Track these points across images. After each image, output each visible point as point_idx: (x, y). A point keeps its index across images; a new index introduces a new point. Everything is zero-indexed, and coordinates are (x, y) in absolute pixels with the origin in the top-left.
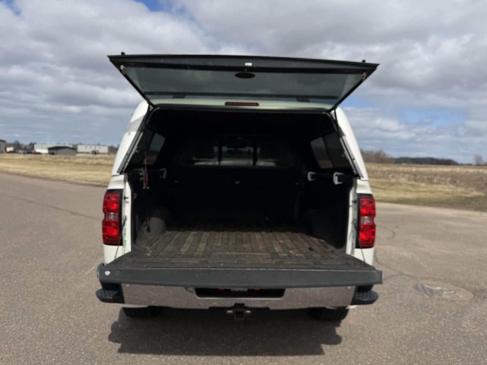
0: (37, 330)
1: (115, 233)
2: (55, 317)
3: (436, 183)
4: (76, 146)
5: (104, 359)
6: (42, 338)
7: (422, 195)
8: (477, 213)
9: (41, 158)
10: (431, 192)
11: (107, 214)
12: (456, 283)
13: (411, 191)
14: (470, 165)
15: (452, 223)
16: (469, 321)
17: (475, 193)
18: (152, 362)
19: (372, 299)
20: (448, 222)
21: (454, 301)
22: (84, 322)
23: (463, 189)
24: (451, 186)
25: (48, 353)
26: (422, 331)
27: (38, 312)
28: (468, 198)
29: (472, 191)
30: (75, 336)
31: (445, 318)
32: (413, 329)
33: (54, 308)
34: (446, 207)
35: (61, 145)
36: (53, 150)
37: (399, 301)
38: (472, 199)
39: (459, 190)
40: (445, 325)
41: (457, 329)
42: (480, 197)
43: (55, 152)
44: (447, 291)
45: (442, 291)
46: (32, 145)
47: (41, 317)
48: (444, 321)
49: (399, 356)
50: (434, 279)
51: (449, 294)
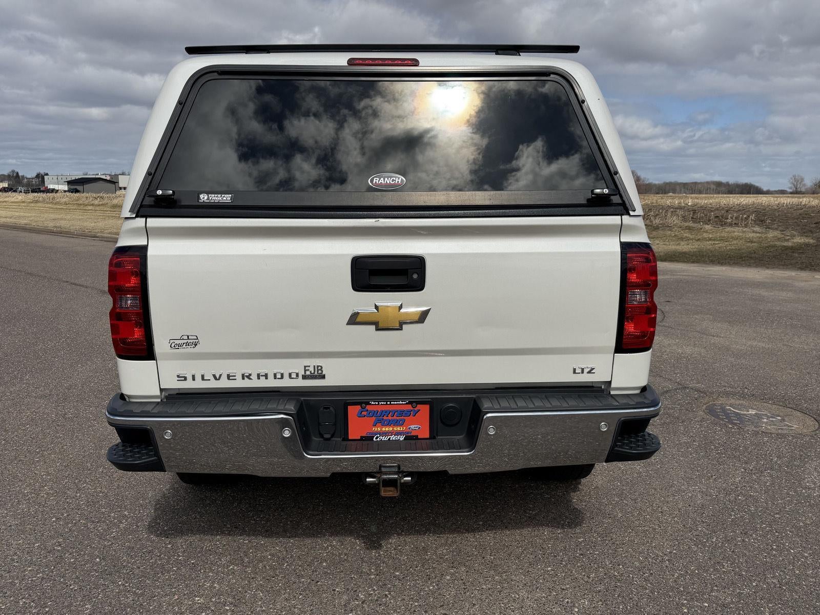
0: (14, 517)
1: (138, 334)
2: (52, 488)
3: (731, 225)
4: (117, 176)
5: (137, 571)
6: (23, 532)
7: (708, 245)
8: (804, 274)
9: (54, 198)
10: (722, 239)
11: (118, 297)
12: (784, 402)
13: (688, 239)
14: (783, 192)
15: (764, 293)
16: (815, 474)
17: (799, 240)
18: (228, 575)
19: (649, 449)
20: (756, 291)
21: (783, 436)
22: (106, 496)
23: (777, 233)
24: (757, 229)
25: (31, 563)
26: (733, 496)
27: (20, 481)
28: (787, 248)
29: (793, 236)
30: (85, 525)
31: (772, 469)
32: (714, 492)
33: (51, 470)
34: (749, 266)
35: (90, 176)
36: (77, 185)
37: (684, 439)
38: (793, 249)
39: (771, 234)
40: (773, 484)
41: (796, 491)
42: (807, 245)
43: (79, 188)
44: (768, 417)
45: (759, 417)
46: (41, 177)
47: (25, 489)
48: (771, 476)
49: (695, 548)
50: (743, 396)
51: (773, 423)
